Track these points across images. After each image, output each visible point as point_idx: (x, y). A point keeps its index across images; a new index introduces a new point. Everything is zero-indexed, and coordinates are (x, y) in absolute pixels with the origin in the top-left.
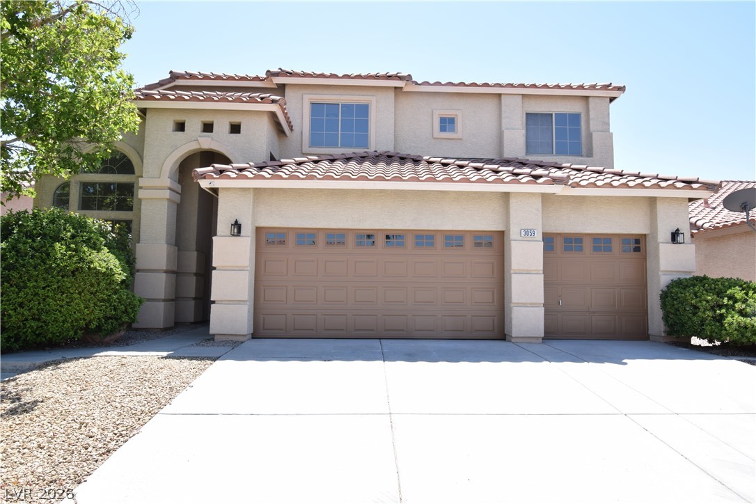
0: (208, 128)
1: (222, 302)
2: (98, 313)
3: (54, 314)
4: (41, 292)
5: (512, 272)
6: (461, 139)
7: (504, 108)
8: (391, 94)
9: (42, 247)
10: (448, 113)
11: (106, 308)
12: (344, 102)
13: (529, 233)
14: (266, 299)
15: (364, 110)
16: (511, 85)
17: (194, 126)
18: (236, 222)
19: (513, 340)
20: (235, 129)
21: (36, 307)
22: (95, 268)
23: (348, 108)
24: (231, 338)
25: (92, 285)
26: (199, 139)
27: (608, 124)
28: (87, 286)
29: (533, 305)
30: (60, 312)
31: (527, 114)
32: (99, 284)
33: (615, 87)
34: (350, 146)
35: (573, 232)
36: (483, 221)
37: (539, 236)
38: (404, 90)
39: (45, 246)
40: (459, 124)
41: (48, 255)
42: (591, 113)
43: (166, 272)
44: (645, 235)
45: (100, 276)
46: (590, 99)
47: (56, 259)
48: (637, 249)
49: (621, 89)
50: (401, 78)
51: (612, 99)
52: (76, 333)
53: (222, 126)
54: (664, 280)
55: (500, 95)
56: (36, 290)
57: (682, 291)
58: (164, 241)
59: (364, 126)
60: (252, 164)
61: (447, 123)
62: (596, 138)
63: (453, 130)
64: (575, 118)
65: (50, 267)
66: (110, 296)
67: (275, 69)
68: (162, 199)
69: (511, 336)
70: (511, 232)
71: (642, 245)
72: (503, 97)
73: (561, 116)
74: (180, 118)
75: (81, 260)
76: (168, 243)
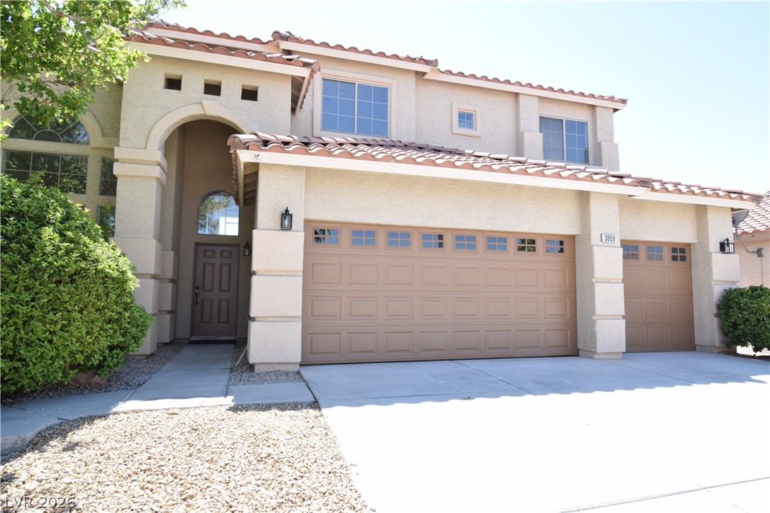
0: (213, 89)
1: (265, 319)
2: (104, 343)
3: (41, 347)
4: (22, 310)
5: (594, 280)
6: (479, 137)
7: (521, 109)
8: (412, 79)
9: (19, 234)
10: (467, 108)
11: (115, 332)
12: (362, 82)
13: (610, 238)
14: (314, 314)
15: (382, 93)
16: (530, 85)
17: (193, 84)
18: (287, 211)
19: (596, 357)
20: (250, 94)
21: (11, 336)
22: (102, 271)
23: (365, 89)
24: (277, 368)
25: (98, 298)
26: (203, 101)
27: (612, 135)
28: (92, 298)
29: (614, 317)
30: (50, 342)
31: (540, 117)
32: (107, 295)
33: (620, 99)
34: (369, 133)
35: (633, 238)
36: (560, 223)
37: (618, 243)
38: (426, 77)
39: (25, 232)
40: (478, 120)
41: (31, 247)
42: (598, 122)
43: (154, 277)
44: (689, 244)
45: (110, 284)
46: (598, 109)
47: (44, 254)
48: (683, 259)
49: (624, 101)
50: (427, 62)
51: (615, 110)
52: (65, 374)
53: (231, 89)
54: (718, 291)
55: (516, 95)
56: (15, 307)
57: (752, 301)
58: (151, 236)
59: (383, 111)
60: (296, 138)
61: (466, 119)
62: (604, 147)
63: (471, 126)
64: (582, 125)
65: (37, 268)
66: (120, 313)
67: (283, 32)
68: (148, 178)
69: (595, 353)
70: (592, 237)
71: (687, 254)
72: (520, 96)
73: (571, 124)
74: (174, 72)
75: (84, 257)
76: (160, 237)
